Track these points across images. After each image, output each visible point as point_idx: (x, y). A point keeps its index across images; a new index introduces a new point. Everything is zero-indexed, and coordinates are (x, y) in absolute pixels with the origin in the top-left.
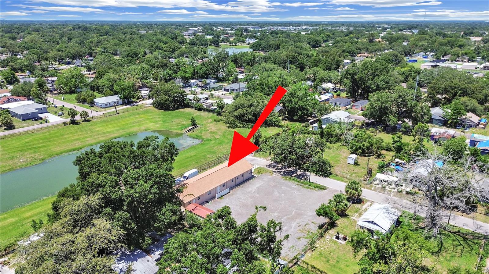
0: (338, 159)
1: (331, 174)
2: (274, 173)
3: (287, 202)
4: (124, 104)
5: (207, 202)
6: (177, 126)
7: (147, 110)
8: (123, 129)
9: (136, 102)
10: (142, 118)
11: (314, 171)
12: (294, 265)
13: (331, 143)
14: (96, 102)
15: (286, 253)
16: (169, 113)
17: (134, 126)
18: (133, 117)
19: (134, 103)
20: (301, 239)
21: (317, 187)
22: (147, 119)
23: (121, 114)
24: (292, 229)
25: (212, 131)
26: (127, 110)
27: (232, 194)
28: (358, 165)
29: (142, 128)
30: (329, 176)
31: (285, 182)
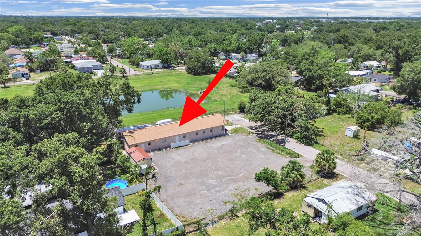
0: (337, 130)
1: (317, 143)
2: (252, 134)
3: (243, 163)
4: (164, 67)
5: (160, 150)
6: (196, 87)
7: (179, 73)
8: (150, 86)
9: (175, 67)
10: (171, 79)
11: (298, 138)
12: (195, 231)
13: (339, 114)
14: (141, 64)
15: (198, 215)
16: (196, 77)
17: (159, 85)
18: (164, 78)
19: (172, 68)
20: (227, 204)
21: (290, 154)
22: (174, 80)
23: (155, 75)
24: (226, 191)
25: (223, 94)
26: (162, 72)
27: (191, 147)
28: (358, 138)
29: (165, 87)
30: (313, 145)
31: (257, 144)
